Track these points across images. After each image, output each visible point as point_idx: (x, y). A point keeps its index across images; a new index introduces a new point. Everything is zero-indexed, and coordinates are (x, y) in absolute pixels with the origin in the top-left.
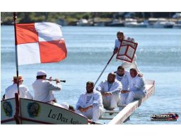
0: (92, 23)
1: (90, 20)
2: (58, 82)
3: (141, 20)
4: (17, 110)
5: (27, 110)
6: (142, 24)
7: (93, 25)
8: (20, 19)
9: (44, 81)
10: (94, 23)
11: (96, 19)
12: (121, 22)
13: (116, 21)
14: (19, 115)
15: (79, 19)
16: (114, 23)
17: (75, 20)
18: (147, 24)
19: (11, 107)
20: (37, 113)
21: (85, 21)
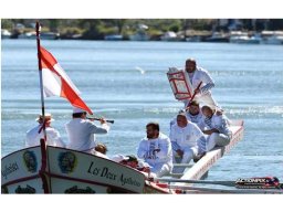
0: (183, 37)
1: (180, 33)
2: (103, 122)
3: (251, 32)
4: (44, 162)
5: (58, 162)
6: (253, 38)
7: (184, 40)
8: (84, 30)
9: (83, 121)
10: (186, 37)
11: (189, 32)
12: (224, 36)
13: (216, 34)
14: (47, 170)
15: (165, 31)
16: (214, 37)
17: (160, 33)
18: (260, 39)
19: (35, 159)
20: (72, 167)
21: (173, 35)
